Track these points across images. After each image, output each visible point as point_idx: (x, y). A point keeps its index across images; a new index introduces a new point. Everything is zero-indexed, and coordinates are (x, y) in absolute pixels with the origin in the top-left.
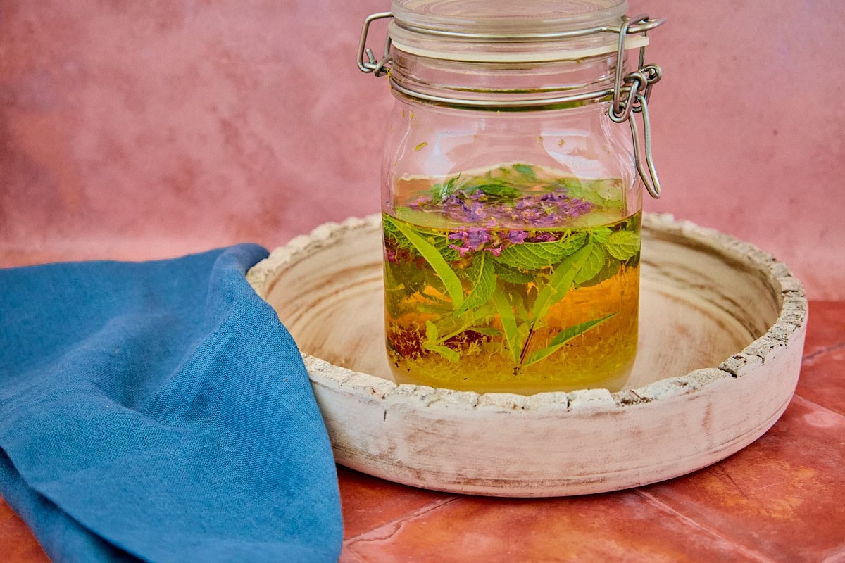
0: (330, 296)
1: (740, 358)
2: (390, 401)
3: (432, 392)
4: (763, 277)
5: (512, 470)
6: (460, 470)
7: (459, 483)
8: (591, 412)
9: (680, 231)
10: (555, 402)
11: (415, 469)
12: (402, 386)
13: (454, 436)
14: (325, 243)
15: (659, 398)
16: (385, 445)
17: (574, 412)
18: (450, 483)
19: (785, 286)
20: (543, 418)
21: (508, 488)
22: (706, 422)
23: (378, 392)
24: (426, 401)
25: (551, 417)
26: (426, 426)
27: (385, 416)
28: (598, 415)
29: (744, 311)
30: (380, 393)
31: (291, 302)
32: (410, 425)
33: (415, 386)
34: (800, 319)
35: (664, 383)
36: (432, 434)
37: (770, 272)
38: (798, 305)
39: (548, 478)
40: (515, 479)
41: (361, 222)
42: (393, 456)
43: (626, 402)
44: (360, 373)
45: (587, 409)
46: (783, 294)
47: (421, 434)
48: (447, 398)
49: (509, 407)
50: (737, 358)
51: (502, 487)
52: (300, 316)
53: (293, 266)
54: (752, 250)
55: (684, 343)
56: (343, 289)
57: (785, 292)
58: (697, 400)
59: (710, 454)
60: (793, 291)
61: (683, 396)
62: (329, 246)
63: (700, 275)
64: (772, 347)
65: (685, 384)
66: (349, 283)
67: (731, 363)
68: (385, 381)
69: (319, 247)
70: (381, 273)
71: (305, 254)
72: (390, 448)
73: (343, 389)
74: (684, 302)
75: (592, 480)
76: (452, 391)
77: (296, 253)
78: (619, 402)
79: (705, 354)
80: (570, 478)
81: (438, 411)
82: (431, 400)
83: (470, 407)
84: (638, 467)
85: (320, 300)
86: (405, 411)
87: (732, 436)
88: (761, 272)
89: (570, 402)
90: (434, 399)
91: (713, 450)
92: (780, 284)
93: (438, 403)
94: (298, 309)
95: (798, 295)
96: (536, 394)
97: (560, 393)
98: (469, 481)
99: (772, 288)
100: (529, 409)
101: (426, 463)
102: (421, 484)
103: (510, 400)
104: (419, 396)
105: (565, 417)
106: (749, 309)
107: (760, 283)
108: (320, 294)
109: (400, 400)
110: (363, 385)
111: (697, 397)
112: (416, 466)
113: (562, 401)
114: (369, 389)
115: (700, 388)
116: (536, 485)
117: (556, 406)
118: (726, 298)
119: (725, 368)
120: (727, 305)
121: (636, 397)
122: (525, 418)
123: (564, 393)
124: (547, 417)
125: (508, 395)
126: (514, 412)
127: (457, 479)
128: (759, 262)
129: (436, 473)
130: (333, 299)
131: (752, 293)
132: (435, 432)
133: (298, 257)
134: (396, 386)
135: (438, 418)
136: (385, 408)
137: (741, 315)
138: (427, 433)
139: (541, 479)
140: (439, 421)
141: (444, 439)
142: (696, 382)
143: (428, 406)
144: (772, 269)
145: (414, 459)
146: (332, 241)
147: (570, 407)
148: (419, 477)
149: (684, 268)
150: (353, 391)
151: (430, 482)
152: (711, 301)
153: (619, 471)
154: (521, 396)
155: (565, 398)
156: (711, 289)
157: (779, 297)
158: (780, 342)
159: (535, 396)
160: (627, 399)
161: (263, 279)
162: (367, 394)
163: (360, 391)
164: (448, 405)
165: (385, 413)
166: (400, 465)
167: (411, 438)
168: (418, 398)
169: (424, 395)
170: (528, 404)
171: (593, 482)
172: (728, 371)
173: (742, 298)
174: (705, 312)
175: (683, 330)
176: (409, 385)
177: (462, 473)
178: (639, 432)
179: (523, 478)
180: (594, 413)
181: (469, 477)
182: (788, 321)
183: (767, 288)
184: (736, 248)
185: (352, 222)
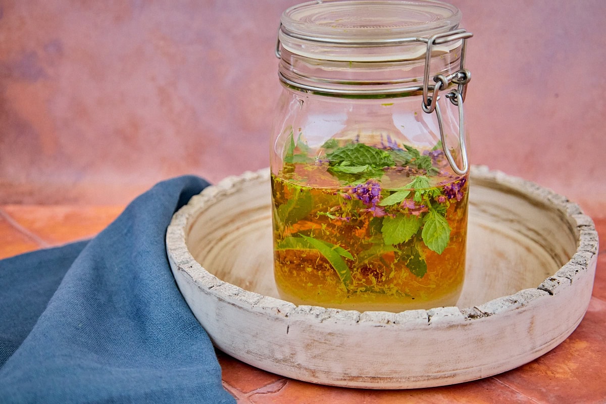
0: (233, 231)
1: (554, 280)
2: (291, 319)
3: (324, 311)
4: (561, 215)
5: (385, 370)
6: (346, 371)
7: (345, 380)
8: (445, 325)
9: (494, 179)
10: (418, 317)
11: (311, 370)
12: (300, 307)
13: (342, 345)
14: (230, 192)
15: (496, 312)
16: (287, 351)
17: (433, 325)
18: (338, 380)
19: (579, 222)
20: (410, 330)
21: (382, 383)
22: (530, 329)
23: (282, 312)
24: (320, 318)
25: (416, 329)
26: (320, 337)
27: (288, 330)
28: (451, 327)
29: (545, 240)
30: (283, 313)
31: (205, 237)
32: (308, 337)
33: (310, 307)
34: (594, 248)
35: (499, 301)
36: (325, 343)
37: (566, 211)
38: (591, 237)
39: (413, 375)
40: (388, 376)
41: (255, 175)
42: (294, 360)
43: (471, 316)
44: (267, 297)
45: (444, 323)
46: (579, 228)
47: (316, 343)
48: (336, 316)
49: (383, 322)
50: (552, 280)
51: (378, 382)
52: (212, 248)
53: (206, 210)
54: (550, 193)
55: (502, 265)
56: (243, 226)
57: (580, 226)
58: (524, 313)
59: (533, 353)
60: (586, 226)
61: (514, 311)
62: (232, 194)
63: (510, 211)
64: (577, 271)
65: (516, 302)
66: (246, 221)
67: (548, 284)
68: (287, 302)
69: (224, 195)
70: (270, 213)
71: (215, 201)
72: (292, 354)
73: (254, 310)
74: (498, 232)
75: (446, 376)
76: (339, 310)
77: (208, 201)
78: (467, 316)
79: (519, 273)
80: (430, 374)
81: (329, 325)
82: (323, 317)
83: (354, 322)
84: (481, 365)
85: (226, 235)
86: (304, 326)
87: (549, 339)
88: (559, 210)
89: (430, 318)
90: (326, 317)
91: (535, 350)
92: (575, 220)
93: (329, 319)
94: (210, 242)
95: (591, 229)
96: (403, 311)
97: (421, 310)
98: (353, 379)
99: (568, 223)
100: (398, 323)
101: (321, 365)
102: (315, 381)
103: (384, 316)
104: (315, 315)
105: (426, 330)
106: (549, 238)
107: (558, 219)
108: (225, 230)
109: (300, 318)
110: (271, 307)
111: (524, 311)
112: (312, 367)
113: (424, 317)
114: (275, 309)
115: (526, 304)
116: (404, 380)
117: (420, 321)
118: (530, 229)
119: (543, 288)
120: (531, 234)
121: (479, 313)
122: (396, 331)
123: (424, 310)
124: (413, 329)
125: (383, 312)
126: (388, 326)
127: (343, 377)
128: (557, 203)
129: (327, 373)
130: (236, 234)
131: (552, 226)
132: (327, 342)
133: (209, 203)
134: (295, 307)
135: (329, 331)
136: (288, 324)
137: (543, 242)
138: (320, 342)
139: (408, 376)
140: (330, 334)
141: (334, 347)
142: (523, 300)
143: (322, 322)
144: (567, 208)
145: (310, 362)
146: (233, 190)
147: (430, 321)
148: (314, 376)
149: (497, 207)
150: (263, 311)
151: (323, 379)
152: (519, 232)
153: (467, 368)
154: (392, 313)
155: (426, 314)
156: (519, 222)
157: (575, 230)
158: (582, 266)
159: (402, 313)
160: (472, 314)
161: (185, 221)
162: (274, 313)
163: (269, 311)
164: (337, 321)
165: (288, 328)
166: (299, 366)
167: (308, 346)
168: (314, 316)
169: (318, 314)
170: (398, 319)
171: (447, 377)
172: (546, 290)
173: (544, 229)
174: (515, 241)
175: (501, 255)
176: (306, 306)
177: (346, 372)
178: (482, 339)
179: (394, 375)
180: (448, 325)
181: (353, 375)
182: (585, 249)
183: (565, 223)
184: (537, 192)
185: (248, 175)
